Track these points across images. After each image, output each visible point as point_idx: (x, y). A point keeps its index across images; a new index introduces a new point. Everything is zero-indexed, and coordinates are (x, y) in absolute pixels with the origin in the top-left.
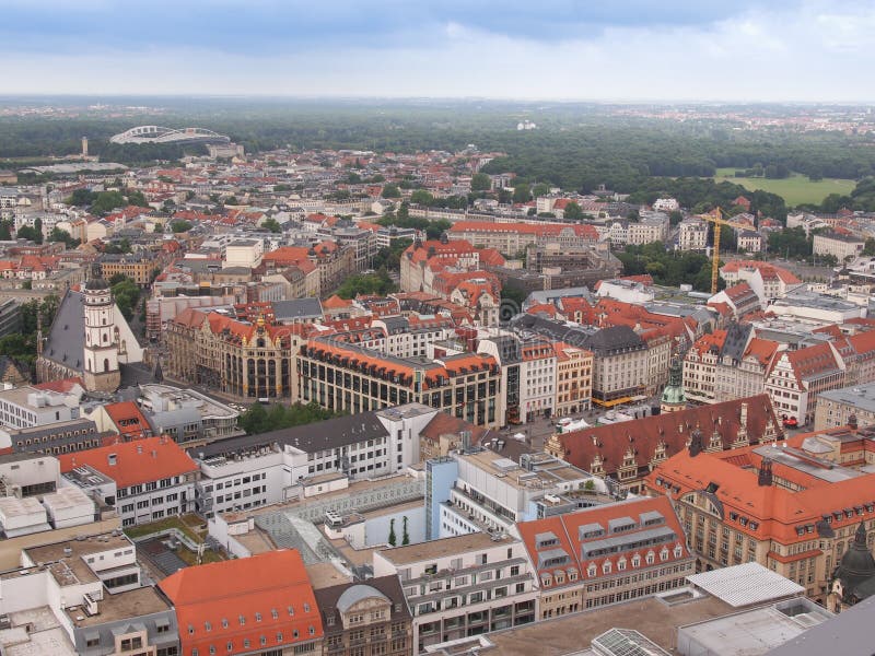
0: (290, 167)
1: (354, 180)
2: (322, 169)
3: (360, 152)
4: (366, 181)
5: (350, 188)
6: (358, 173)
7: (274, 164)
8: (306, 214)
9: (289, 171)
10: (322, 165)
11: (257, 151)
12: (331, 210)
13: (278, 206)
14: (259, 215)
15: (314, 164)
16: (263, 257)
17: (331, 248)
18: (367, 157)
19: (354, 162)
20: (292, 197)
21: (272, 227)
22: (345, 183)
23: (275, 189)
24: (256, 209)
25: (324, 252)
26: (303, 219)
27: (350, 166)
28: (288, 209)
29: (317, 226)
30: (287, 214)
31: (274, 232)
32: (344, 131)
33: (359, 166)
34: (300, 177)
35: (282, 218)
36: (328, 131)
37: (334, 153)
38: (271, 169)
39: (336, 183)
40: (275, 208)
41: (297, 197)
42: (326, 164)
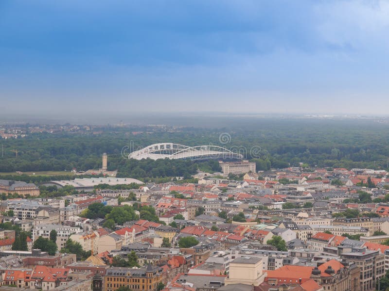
0: (302, 186)
1: (364, 198)
2: (333, 187)
3: (372, 171)
4: (376, 201)
5: (360, 207)
6: (369, 192)
7: (285, 181)
8: (314, 233)
9: (300, 189)
10: (333, 184)
11: (269, 169)
12: (338, 229)
13: (286, 224)
14: (266, 232)
15: (325, 183)
16: (266, 275)
17: (335, 268)
18: (380, 177)
19: (366, 181)
20: (301, 215)
21: (277, 244)
22: (356, 201)
23: (284, 207)
24: (262, 226)
25: (329, 271)
26: (310, 237)
27: (362, 184)
28: (295, 227)
29: (324, 245)
30: (294, 233)
31: (279, 250)
32: (358, 150)
33: (371, 185)
34: (309, 195)
35: (288, 236)
36: (341, 149)
37: (346, 172)
38: (282, 186)
39: (346, 201)
40: (282, 226)
41: (305, 215)
42: (337, 183)
